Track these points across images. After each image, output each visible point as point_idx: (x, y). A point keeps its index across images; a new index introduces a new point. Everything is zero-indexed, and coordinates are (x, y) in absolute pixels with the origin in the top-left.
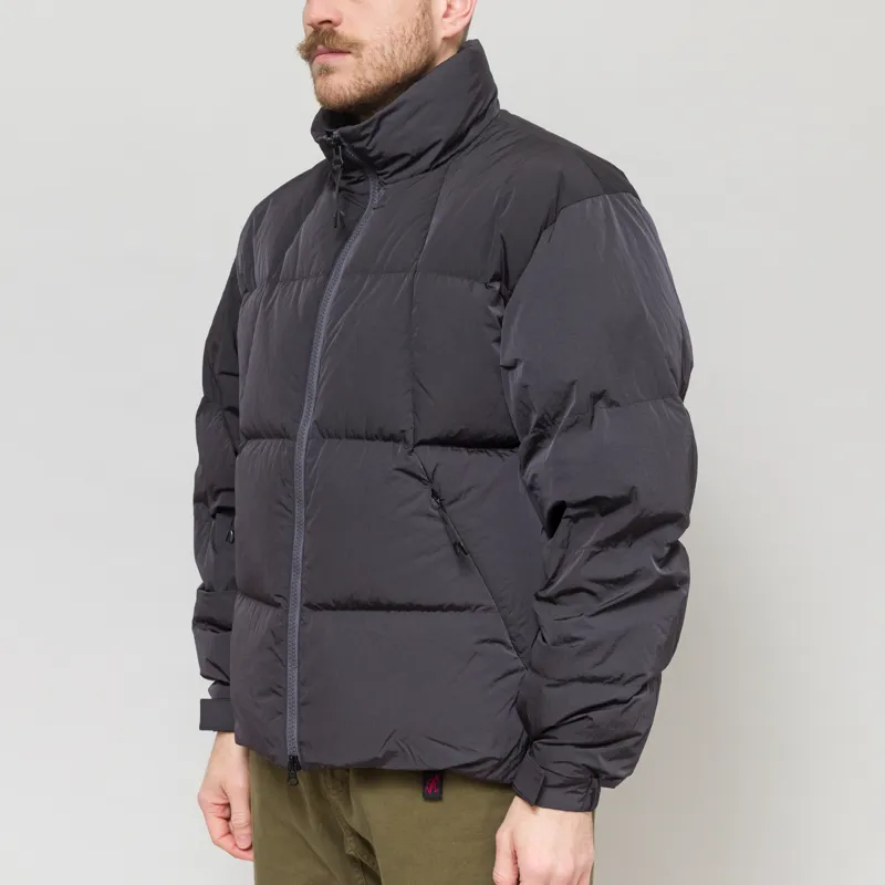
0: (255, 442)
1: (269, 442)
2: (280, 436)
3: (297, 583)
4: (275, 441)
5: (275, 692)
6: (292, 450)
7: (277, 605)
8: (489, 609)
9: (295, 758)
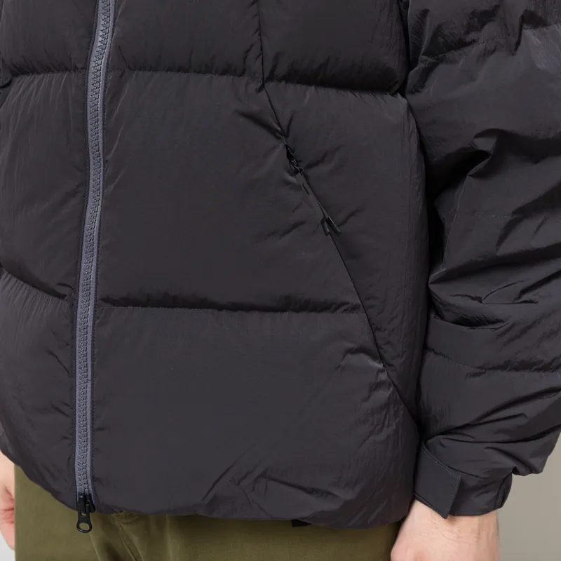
0: (26, 79)
1: (48, 76)
2: (63, 68)
3: (89, 268)
4: (57, 75)
5: (58, 409)
6: (83, 88)
7: (61, 297)
8: (354, 308)
9: (88, 497)
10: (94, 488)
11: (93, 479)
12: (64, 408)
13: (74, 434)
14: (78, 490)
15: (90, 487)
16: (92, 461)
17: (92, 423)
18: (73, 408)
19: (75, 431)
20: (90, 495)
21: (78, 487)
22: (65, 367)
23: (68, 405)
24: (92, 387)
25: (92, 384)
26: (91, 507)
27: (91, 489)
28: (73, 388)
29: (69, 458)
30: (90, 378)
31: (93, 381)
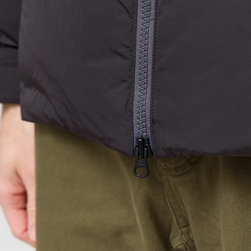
9: (146, 142)
10: (153, 132)
11: (153, 121)
12: (122, 50)
13: (132, 77)
14: (135, 135)
15: (149, 130)
16: (152, 102)
17: (154, 64)
18: (133, 49)
19: (134, 73)
20: (148, 139)
21: (135, 132)
22: (125, 7)
23: (128, 47)
24: (155, 27)
25: (155, 23)
26: (149, 151)
27: (149, 134)
28: (133, 29)
29: (127, 102)
30: (152, 17)
31: (156, 19)
